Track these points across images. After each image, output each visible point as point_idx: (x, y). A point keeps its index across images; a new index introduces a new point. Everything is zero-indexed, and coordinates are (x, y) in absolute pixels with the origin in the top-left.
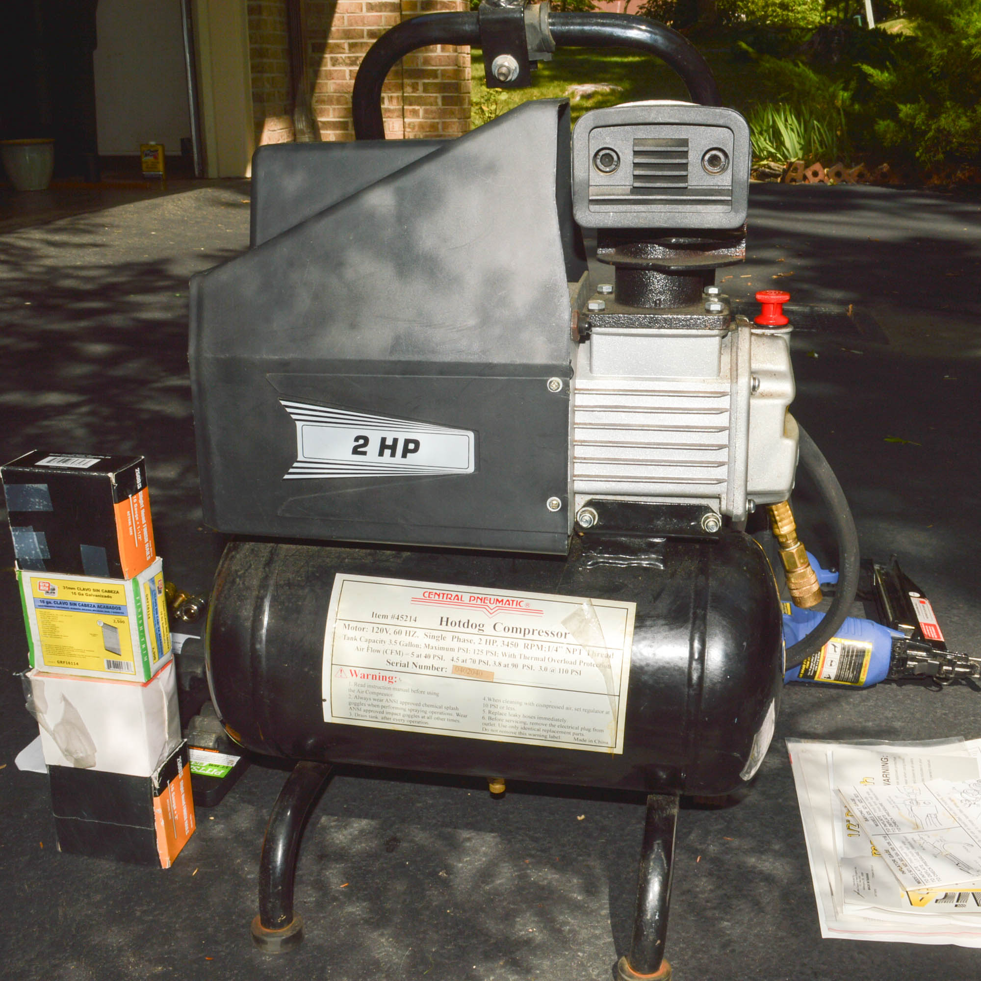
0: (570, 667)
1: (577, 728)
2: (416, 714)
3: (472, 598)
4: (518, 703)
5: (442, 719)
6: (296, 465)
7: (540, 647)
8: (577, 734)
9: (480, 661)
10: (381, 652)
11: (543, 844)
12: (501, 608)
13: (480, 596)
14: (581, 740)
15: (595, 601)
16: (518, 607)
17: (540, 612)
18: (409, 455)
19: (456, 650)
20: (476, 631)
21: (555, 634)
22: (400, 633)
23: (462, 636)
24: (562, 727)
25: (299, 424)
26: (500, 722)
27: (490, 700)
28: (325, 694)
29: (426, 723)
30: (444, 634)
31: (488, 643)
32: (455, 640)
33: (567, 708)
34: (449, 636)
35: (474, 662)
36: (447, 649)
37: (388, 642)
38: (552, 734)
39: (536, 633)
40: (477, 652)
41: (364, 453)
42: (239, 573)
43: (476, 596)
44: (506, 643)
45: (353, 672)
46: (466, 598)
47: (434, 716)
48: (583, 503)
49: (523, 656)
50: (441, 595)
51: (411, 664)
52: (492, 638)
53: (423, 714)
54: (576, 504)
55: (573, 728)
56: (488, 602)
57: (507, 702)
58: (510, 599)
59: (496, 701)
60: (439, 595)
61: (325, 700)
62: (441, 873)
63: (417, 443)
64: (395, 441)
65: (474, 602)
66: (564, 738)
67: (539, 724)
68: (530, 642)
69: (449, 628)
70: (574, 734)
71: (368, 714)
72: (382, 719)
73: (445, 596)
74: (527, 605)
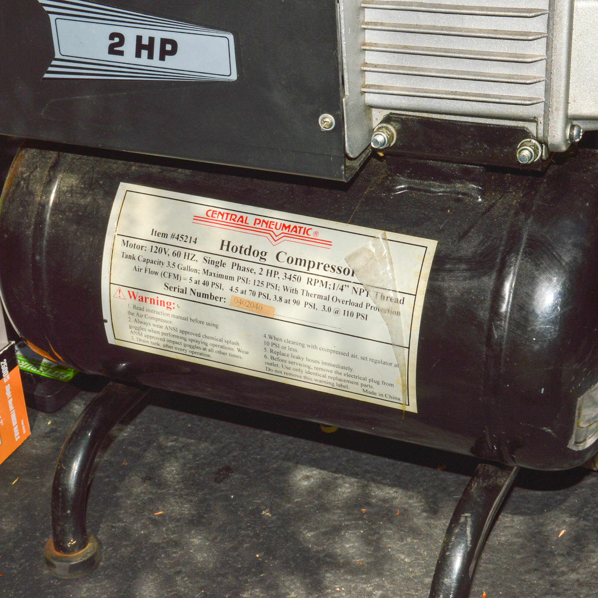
0: (356, 310)
1: (364, 379)
2: (197, 345)
3: (258, 221)
4: (300, 344)
5: (223, 354)
6: (54, 63)
7: (324, 283)
8: (366, 386)
9: (260, 294)
10: (159, 274)
11: (389, 493)
12: (287, 235)
13: (266, 219)
14: (370, 393)
15: (390, 235)
16: (306, 235)
17: (328, 243)
18: (167, 57)
19: (236, 279)
20: (257, 259)
21: (342, 270)
22: (178, 254)
23: (242, 264)
24: (349, 376)
25: (52, 17)
26: (284, 363)
27: (271, 337)
28: (106, 315)
29: (208, 356)
30: (225, 260)
31: (269, 274)
32: (235, 268)
33: (353, 356)
34: (229, 262)
35: (254, 294)
36: (226, 278)
37: (166, 264)
38: (339, 383)
39: (321, 267)
40: (257, 283)
41: (121, 53)
42: (25, 175)
43: (262, 218)
44: (288, 276)
45: (132, 294)
46: (251, 220)
47: (215, 349)
48: (381, 118)
49: (305, 293)
50: (225, 215)
51: (189, 291)
52: (274, 269)
53: (204, 346)
54: (374, 119)
55: (360, 378)
56: (273, 227)
57: (289, 342)
58: (298, 225)
59: (277, 340)
60: (223, 215)
61: (106, 321)
62: (264, 512)
63: (174, 44)
64: (152, 40)
65: (259, 226)
66: (352, 388)
67: (323, 370)
68: (314, 277)
69: (230, 253)
70: (362, 385)
71: (149, 340)
72: (164, 346)
73: (229, 216)
74: (316, 233)
